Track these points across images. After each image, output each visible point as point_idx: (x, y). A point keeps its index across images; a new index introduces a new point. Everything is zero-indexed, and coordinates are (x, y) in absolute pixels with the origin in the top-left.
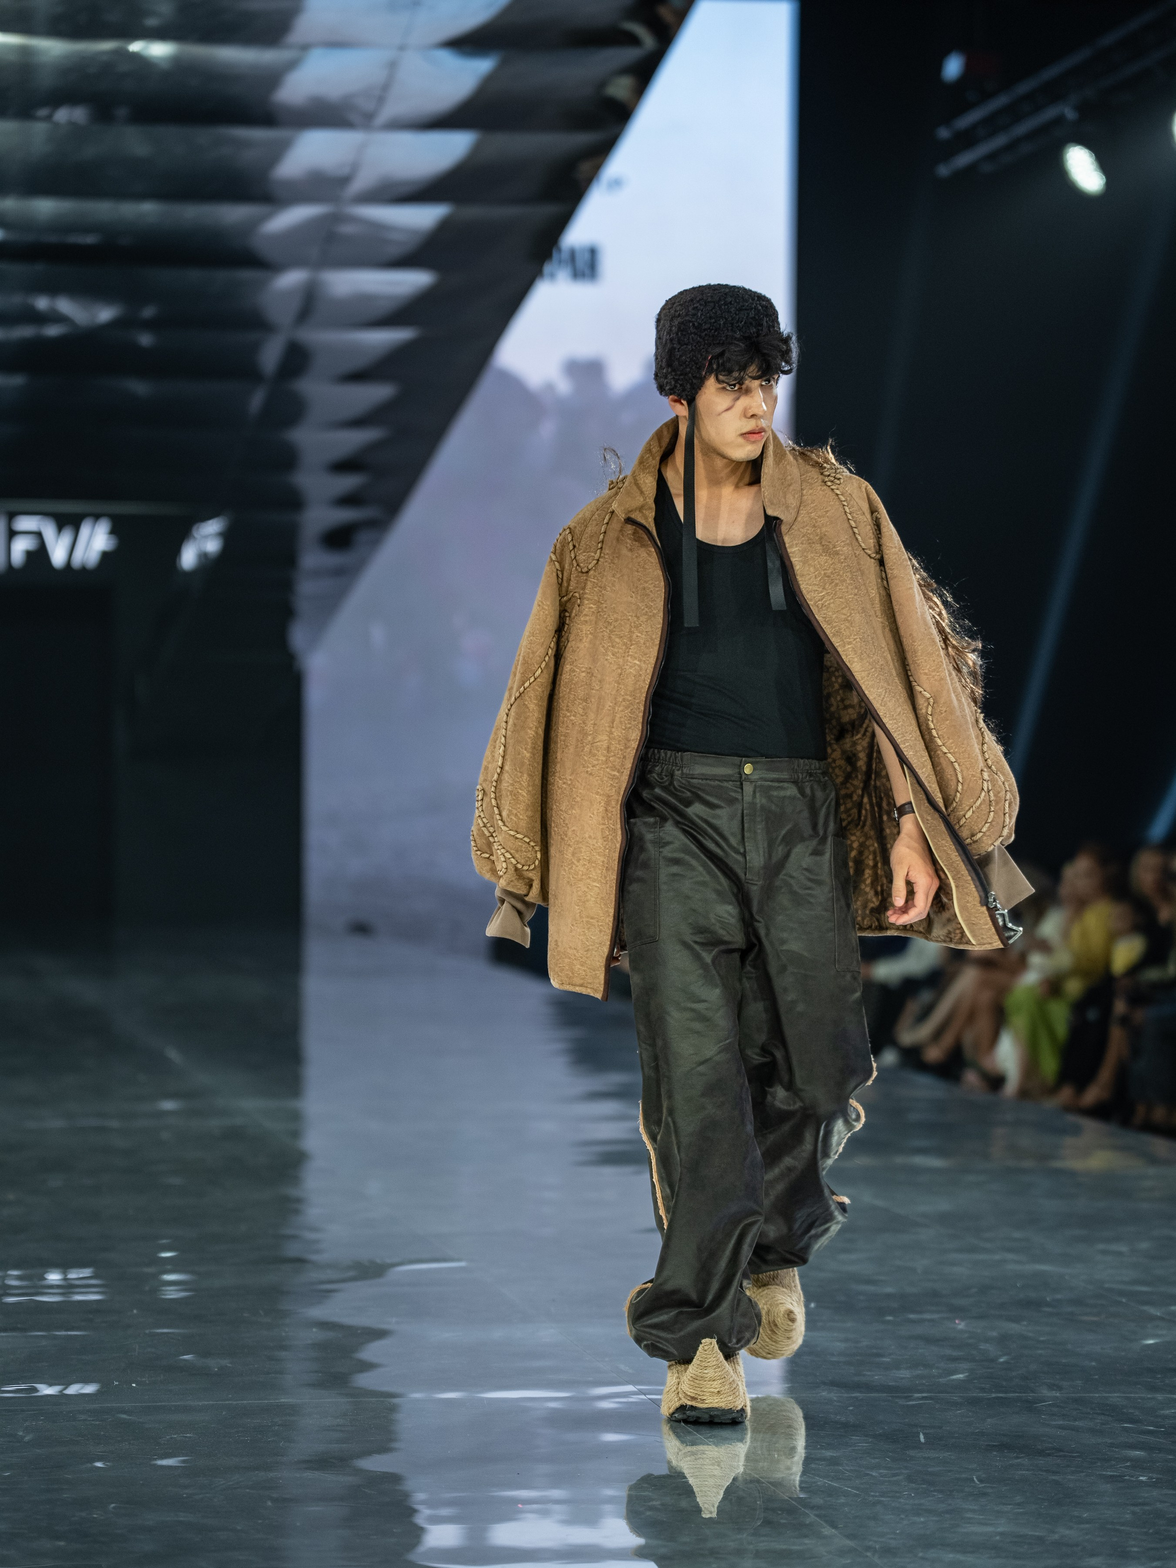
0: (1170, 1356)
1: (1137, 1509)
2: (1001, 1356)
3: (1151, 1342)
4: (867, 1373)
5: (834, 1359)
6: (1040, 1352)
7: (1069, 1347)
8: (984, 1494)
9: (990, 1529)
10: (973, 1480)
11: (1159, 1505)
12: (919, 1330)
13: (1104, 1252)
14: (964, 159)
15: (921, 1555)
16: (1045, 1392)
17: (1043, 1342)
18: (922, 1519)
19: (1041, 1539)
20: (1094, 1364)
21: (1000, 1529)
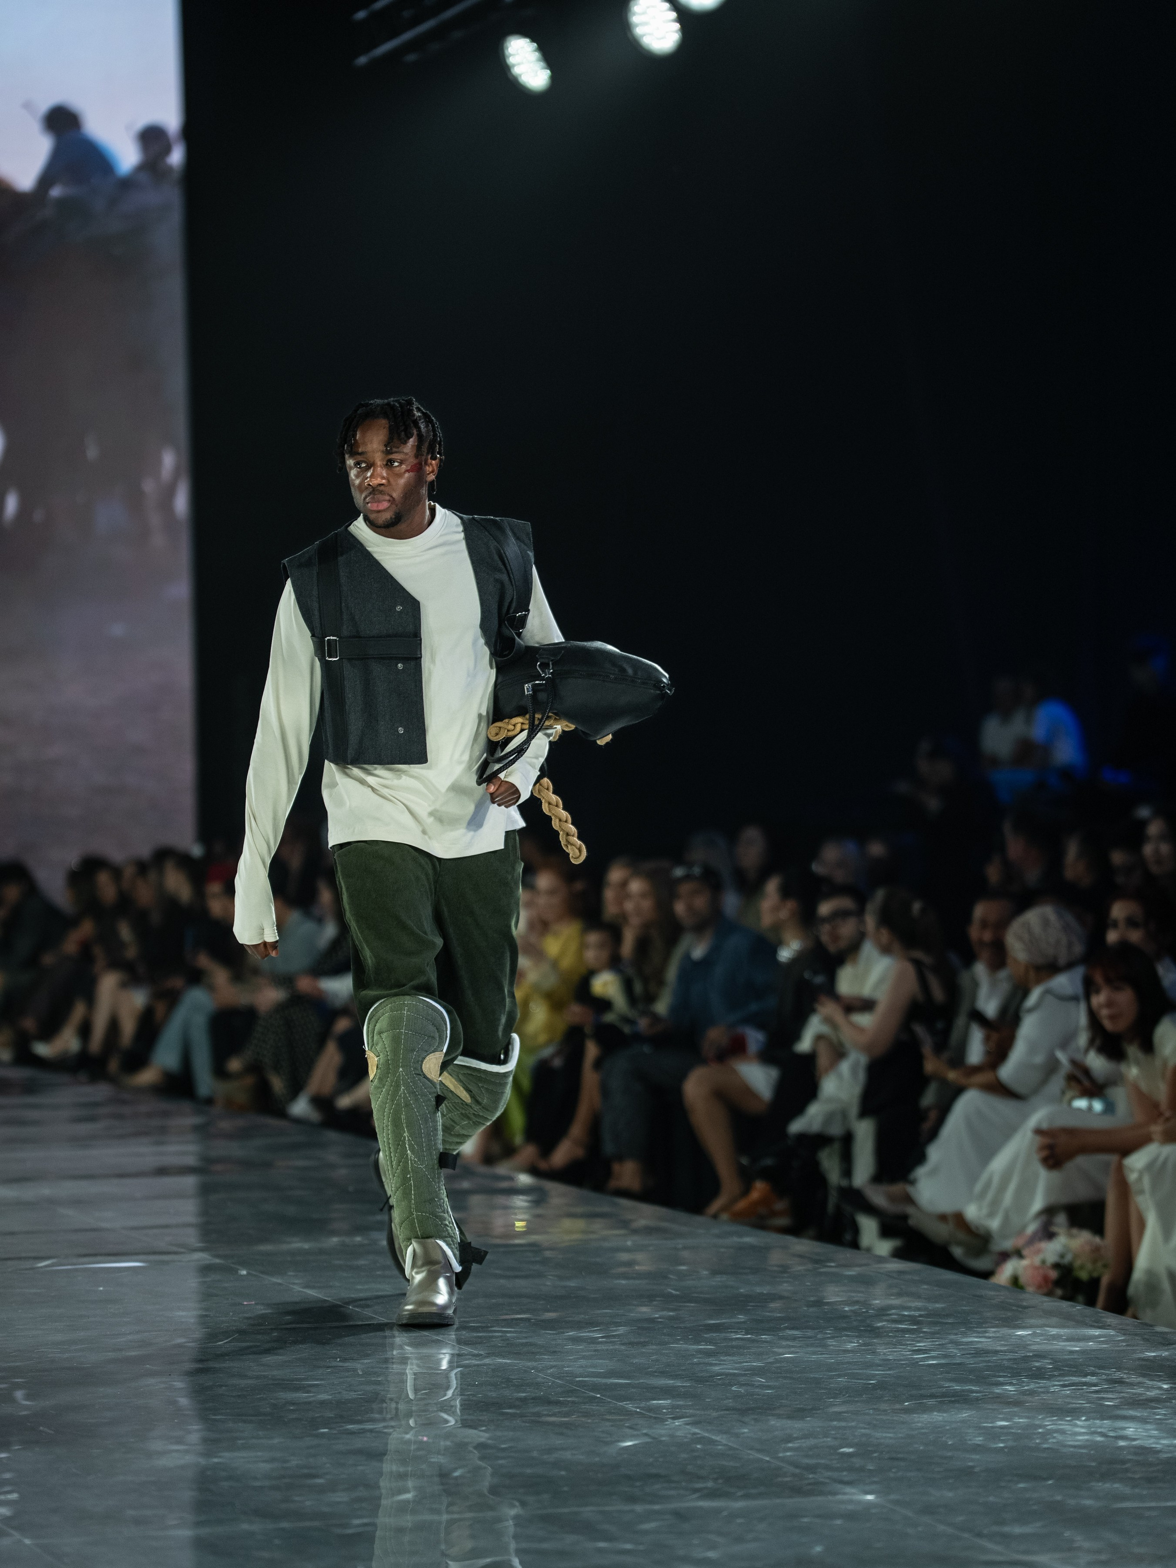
0: (651, 1460)
2: (456, 1469)
3: (629, 1444)
4: (297, 1498)
5: (258, 1484)
6: (501, 1462)
7: (535, 1454)
12: (358, 1443)
13: (575, 1340)
14: (385, 48)
16: (507, 1510)
17: (504, 1450)
20: (563, 1473)
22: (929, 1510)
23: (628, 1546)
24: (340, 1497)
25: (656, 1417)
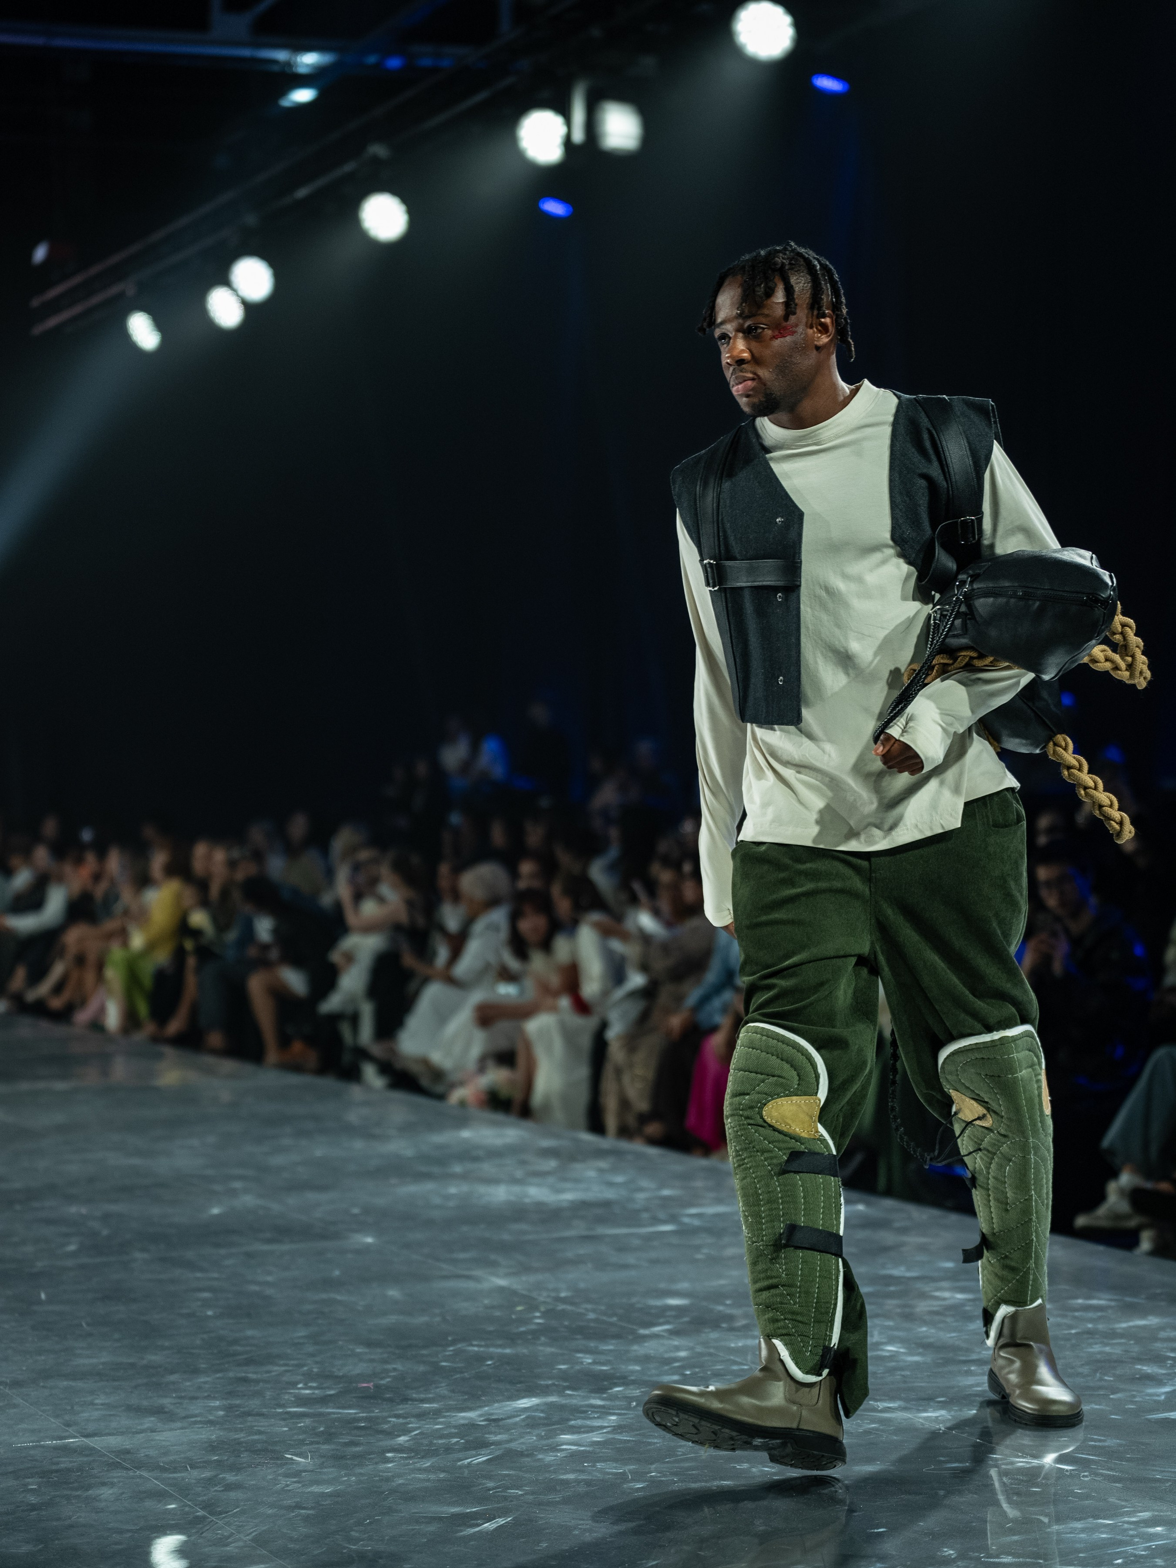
0: (230, 1221)
1: (205, 1336)
2: (104, 1230)
3: (216, 1211)
6: (133, 1225)
7: (155, 1219)
8: (90, 1335)
9: (95, 1361)
10: (81, 1325)
11: (222, 1332)
12: (41, 1214)
13: (182, 1146)
14: (52, 322)
15: (42, 1384)
16: (138, 1255)
17: (135, 1217)
18: (43, 1358)
19: (133, 1365)
20: (174, 1230)
21: (103, 1360)
22: (407, 1246)
23: (216, 1275)
24: (29, 1249)
25: (233, 1193)
